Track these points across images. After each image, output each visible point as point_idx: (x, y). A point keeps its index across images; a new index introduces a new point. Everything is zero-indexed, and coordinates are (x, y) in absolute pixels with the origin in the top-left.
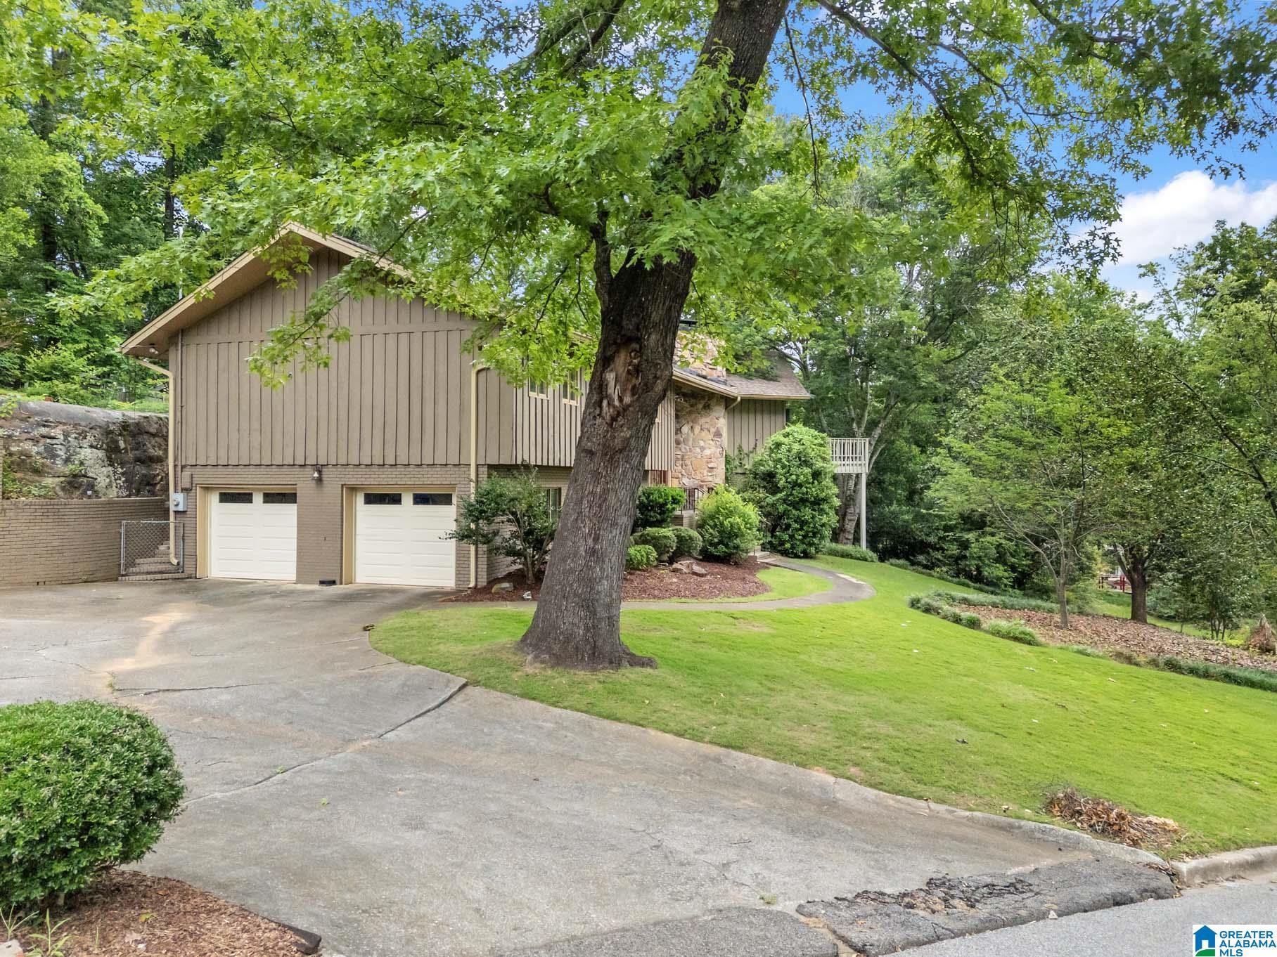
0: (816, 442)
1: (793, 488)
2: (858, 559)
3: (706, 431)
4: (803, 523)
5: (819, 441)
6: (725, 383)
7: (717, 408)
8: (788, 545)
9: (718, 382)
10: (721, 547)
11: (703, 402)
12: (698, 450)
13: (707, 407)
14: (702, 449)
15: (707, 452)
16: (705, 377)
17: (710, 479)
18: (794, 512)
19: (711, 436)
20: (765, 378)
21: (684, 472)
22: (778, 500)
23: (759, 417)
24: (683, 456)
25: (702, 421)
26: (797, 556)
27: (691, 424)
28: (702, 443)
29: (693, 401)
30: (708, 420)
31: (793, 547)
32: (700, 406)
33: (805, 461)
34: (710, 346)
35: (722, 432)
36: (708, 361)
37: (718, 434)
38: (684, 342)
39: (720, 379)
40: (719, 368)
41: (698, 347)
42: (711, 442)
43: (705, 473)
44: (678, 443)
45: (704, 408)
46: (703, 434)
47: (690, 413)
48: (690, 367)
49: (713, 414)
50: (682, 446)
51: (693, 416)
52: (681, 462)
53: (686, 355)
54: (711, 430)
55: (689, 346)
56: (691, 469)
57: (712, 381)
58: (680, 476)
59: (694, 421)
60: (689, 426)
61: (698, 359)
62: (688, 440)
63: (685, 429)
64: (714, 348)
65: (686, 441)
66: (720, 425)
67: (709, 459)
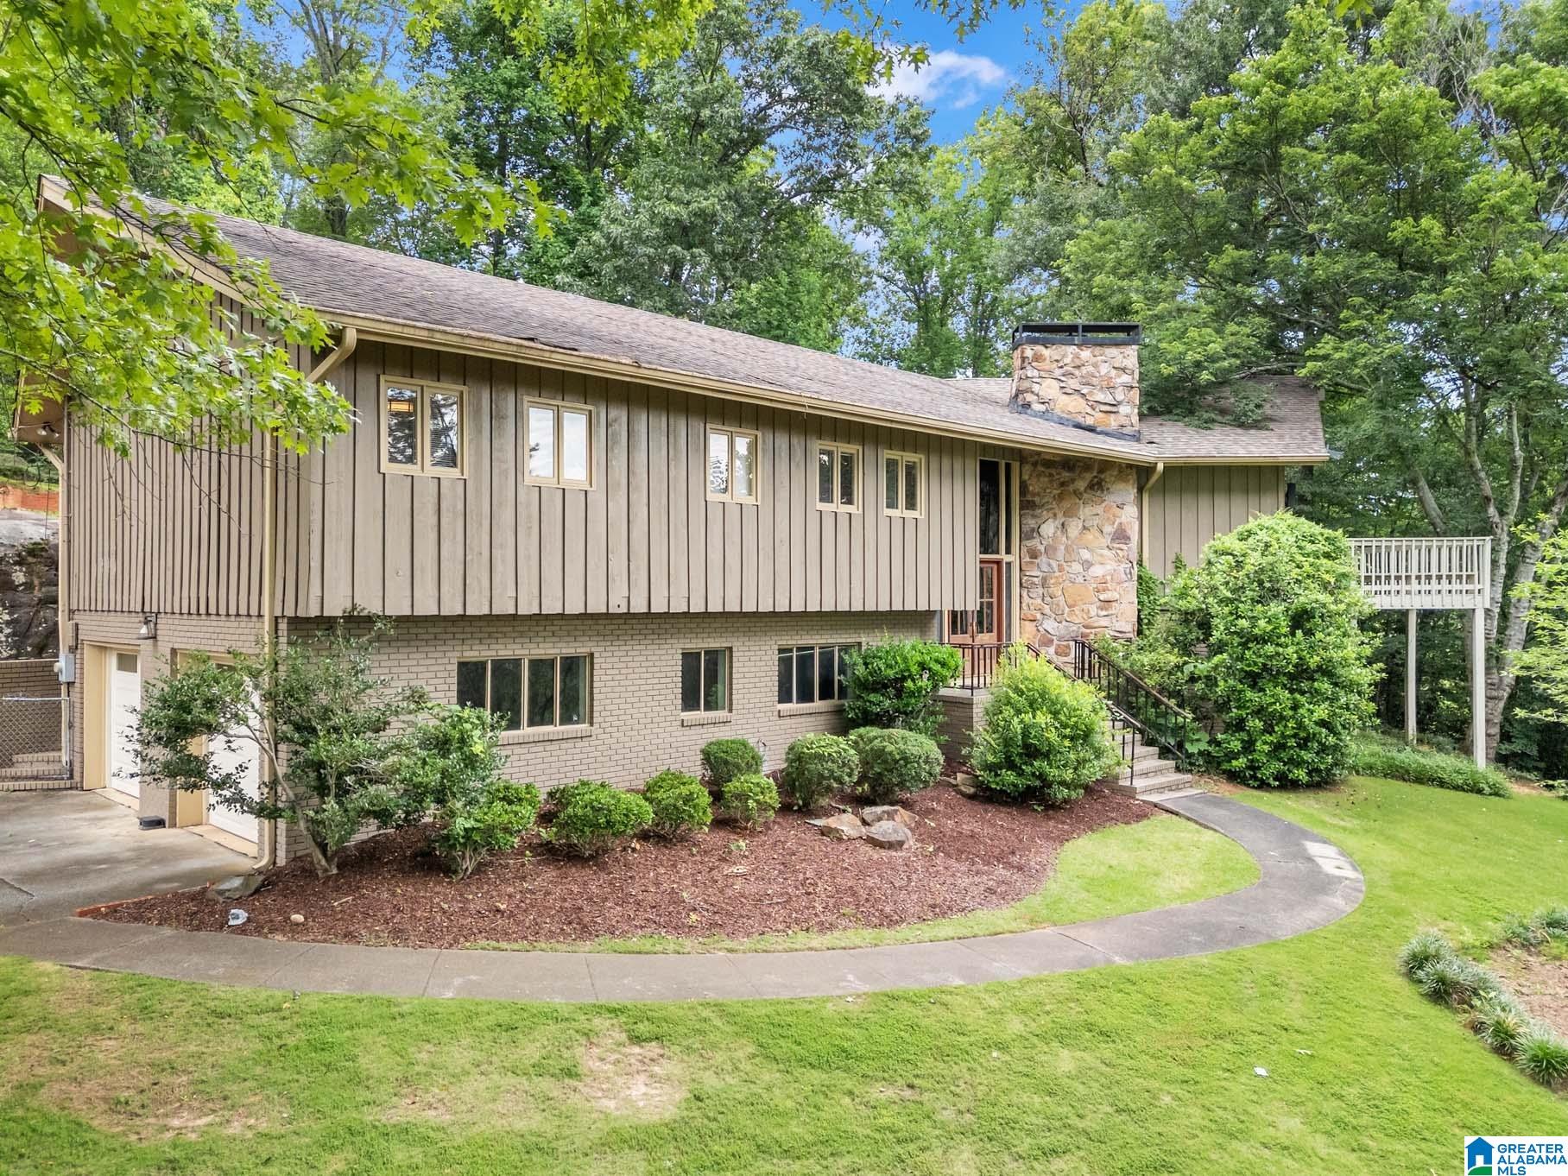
0: (1310, 547)
1: (1245, 645)
2: (1457, 788)
3: (1094, 531)
4: (1271, 720)
5: (1322, 547)
6: (1136, 437)
7: (1121, 486)
8: (1239, 763)
9: (1119, 435)
10: (1009, 776)
11: (1088, 476)
12: (1077, 567)
13: (1097, 486)
14: (1087, 565)
15: (1097, 571)
16: (1091, 429)
17: (1104, 622)
18: (1249, 694)
19: (1107, 541)
20: (1242, 425)
21: (1047, 610)
22: (1216, 668)
23: (1204, 502)
24: (1044, 580)
25: (1086, 511)
26: (1263, 785)
27: (1060, 519)
28: (1085, 555)
29: (1066, 475)
30: (1099, 509)
31: (1253, 767)
32: (1081, 485)
33: (1271, 590)
34: (1104, 369)
35: (1129, 532)
36: (1100, 397)
37: (1121, 536)
38: (1046, 365)
39: (1125, 431)
40: (1124, 409)
41: (1077, 372)
42: (1106, 552)
43: (1093, 610)
44: (1034, 555)
45: (1091, 487)
46: (1089, 536)
47: (1060, 498)
48: (1058, 411)
49: (1111, 499)
50: (1043, 559)
51: (1066, 504)
52: (1040, 591)
53: (1049, 389)
54: (1108, 529)
55: (1058, 372)
56: (1062, 603)
57: (1107, 434)
58: (1039, 616)
59: (1069, 513)
60: (1058, 523)
61: (1077, 397)
62: (1055, 549)
63: (1049, 529)
64: (1114, 372)
65: (1050, 550)
66: (1123, 519)
67: (1102, 585)
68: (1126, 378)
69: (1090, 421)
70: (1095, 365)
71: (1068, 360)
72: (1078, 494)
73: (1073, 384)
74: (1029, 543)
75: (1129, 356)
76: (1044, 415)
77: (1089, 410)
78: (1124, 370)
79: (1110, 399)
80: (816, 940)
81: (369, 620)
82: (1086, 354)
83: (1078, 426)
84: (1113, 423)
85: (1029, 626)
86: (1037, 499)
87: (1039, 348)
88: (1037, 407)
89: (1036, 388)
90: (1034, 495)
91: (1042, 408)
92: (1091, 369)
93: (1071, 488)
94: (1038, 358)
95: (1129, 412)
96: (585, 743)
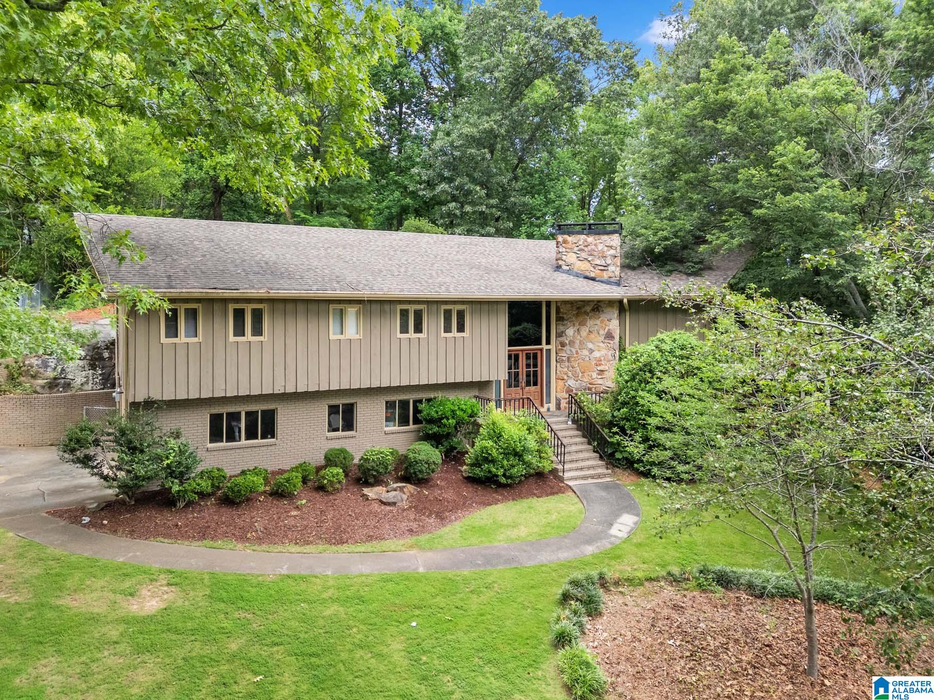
3: (595, 333)
6: (619, 284)
7: (609, 309)
9: (608, 282)
11: (591, 305)
12: (586, 352)
13: (596, 309)
14: (591, 351)
15: (597, 354)
16: (593, 279)
17: (600, 382)
19: (602, 338)
21: (570, 374)
24: (568, 358)
25: (590, 323)
27: (577, 326)
28: (590, 346)
29: (580, 303)
30: (598, 322)
32: (588, 309)
34: (600, 247)
35: (614, 334)
36: (598, 262)
37: (609, 336)
38: (569, 246)
39: (612, 280)
40: (611, 268)
41: (586, 249)
42: (601, 344)
43: (594, 375)
44: (563, 345)
45: (593, 310)
46: (592, 336)
47: (577, 315)
48: (575, 270)
49: (604, 317)
50: (567, 348)
51: (581, 319)
52: (567, 364)
53: (571, 258)
54: (602, 332)
55: (576, 249)
56: (578, 370)
57: (602, 282)
58: (565, 377)
59: (582, 324)
60: (576, 328)
61: (586, 262)
62: (574, 342)
63: (570, 332)
64: (606, 248)
65: (572, 343)
66: (611, 327)
67: (599, 362)
68: (612, 252)
69: (592, 275)
70: (596, 245)
71: (581, 243)
72: (586, 313)
73: (584, 255)
74: (560, 339)
75: (615, 240)
76: (568, 272)
77: (592, 269)
78: (611, 247)
79: (603, 263)
80: (297, 549)
81: (154, 402)
82: (590, 239)
83: (586, 278)
84: (605, 275)
85: (561, 383)
86: (565, 316)
87: (566, 236)
88: (565, 268)
89: (564, 258)
90: (563, 313)
91: (567, 268)
92: (593, 247)
93: (583, 310)
94: (565, 242)
95: (615, 270)
96: (273, 448)
